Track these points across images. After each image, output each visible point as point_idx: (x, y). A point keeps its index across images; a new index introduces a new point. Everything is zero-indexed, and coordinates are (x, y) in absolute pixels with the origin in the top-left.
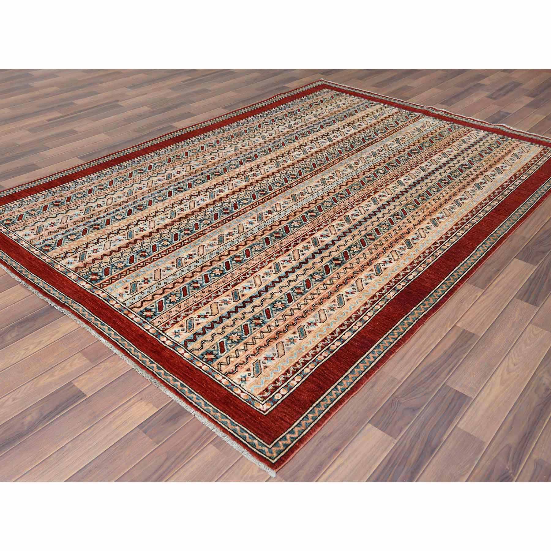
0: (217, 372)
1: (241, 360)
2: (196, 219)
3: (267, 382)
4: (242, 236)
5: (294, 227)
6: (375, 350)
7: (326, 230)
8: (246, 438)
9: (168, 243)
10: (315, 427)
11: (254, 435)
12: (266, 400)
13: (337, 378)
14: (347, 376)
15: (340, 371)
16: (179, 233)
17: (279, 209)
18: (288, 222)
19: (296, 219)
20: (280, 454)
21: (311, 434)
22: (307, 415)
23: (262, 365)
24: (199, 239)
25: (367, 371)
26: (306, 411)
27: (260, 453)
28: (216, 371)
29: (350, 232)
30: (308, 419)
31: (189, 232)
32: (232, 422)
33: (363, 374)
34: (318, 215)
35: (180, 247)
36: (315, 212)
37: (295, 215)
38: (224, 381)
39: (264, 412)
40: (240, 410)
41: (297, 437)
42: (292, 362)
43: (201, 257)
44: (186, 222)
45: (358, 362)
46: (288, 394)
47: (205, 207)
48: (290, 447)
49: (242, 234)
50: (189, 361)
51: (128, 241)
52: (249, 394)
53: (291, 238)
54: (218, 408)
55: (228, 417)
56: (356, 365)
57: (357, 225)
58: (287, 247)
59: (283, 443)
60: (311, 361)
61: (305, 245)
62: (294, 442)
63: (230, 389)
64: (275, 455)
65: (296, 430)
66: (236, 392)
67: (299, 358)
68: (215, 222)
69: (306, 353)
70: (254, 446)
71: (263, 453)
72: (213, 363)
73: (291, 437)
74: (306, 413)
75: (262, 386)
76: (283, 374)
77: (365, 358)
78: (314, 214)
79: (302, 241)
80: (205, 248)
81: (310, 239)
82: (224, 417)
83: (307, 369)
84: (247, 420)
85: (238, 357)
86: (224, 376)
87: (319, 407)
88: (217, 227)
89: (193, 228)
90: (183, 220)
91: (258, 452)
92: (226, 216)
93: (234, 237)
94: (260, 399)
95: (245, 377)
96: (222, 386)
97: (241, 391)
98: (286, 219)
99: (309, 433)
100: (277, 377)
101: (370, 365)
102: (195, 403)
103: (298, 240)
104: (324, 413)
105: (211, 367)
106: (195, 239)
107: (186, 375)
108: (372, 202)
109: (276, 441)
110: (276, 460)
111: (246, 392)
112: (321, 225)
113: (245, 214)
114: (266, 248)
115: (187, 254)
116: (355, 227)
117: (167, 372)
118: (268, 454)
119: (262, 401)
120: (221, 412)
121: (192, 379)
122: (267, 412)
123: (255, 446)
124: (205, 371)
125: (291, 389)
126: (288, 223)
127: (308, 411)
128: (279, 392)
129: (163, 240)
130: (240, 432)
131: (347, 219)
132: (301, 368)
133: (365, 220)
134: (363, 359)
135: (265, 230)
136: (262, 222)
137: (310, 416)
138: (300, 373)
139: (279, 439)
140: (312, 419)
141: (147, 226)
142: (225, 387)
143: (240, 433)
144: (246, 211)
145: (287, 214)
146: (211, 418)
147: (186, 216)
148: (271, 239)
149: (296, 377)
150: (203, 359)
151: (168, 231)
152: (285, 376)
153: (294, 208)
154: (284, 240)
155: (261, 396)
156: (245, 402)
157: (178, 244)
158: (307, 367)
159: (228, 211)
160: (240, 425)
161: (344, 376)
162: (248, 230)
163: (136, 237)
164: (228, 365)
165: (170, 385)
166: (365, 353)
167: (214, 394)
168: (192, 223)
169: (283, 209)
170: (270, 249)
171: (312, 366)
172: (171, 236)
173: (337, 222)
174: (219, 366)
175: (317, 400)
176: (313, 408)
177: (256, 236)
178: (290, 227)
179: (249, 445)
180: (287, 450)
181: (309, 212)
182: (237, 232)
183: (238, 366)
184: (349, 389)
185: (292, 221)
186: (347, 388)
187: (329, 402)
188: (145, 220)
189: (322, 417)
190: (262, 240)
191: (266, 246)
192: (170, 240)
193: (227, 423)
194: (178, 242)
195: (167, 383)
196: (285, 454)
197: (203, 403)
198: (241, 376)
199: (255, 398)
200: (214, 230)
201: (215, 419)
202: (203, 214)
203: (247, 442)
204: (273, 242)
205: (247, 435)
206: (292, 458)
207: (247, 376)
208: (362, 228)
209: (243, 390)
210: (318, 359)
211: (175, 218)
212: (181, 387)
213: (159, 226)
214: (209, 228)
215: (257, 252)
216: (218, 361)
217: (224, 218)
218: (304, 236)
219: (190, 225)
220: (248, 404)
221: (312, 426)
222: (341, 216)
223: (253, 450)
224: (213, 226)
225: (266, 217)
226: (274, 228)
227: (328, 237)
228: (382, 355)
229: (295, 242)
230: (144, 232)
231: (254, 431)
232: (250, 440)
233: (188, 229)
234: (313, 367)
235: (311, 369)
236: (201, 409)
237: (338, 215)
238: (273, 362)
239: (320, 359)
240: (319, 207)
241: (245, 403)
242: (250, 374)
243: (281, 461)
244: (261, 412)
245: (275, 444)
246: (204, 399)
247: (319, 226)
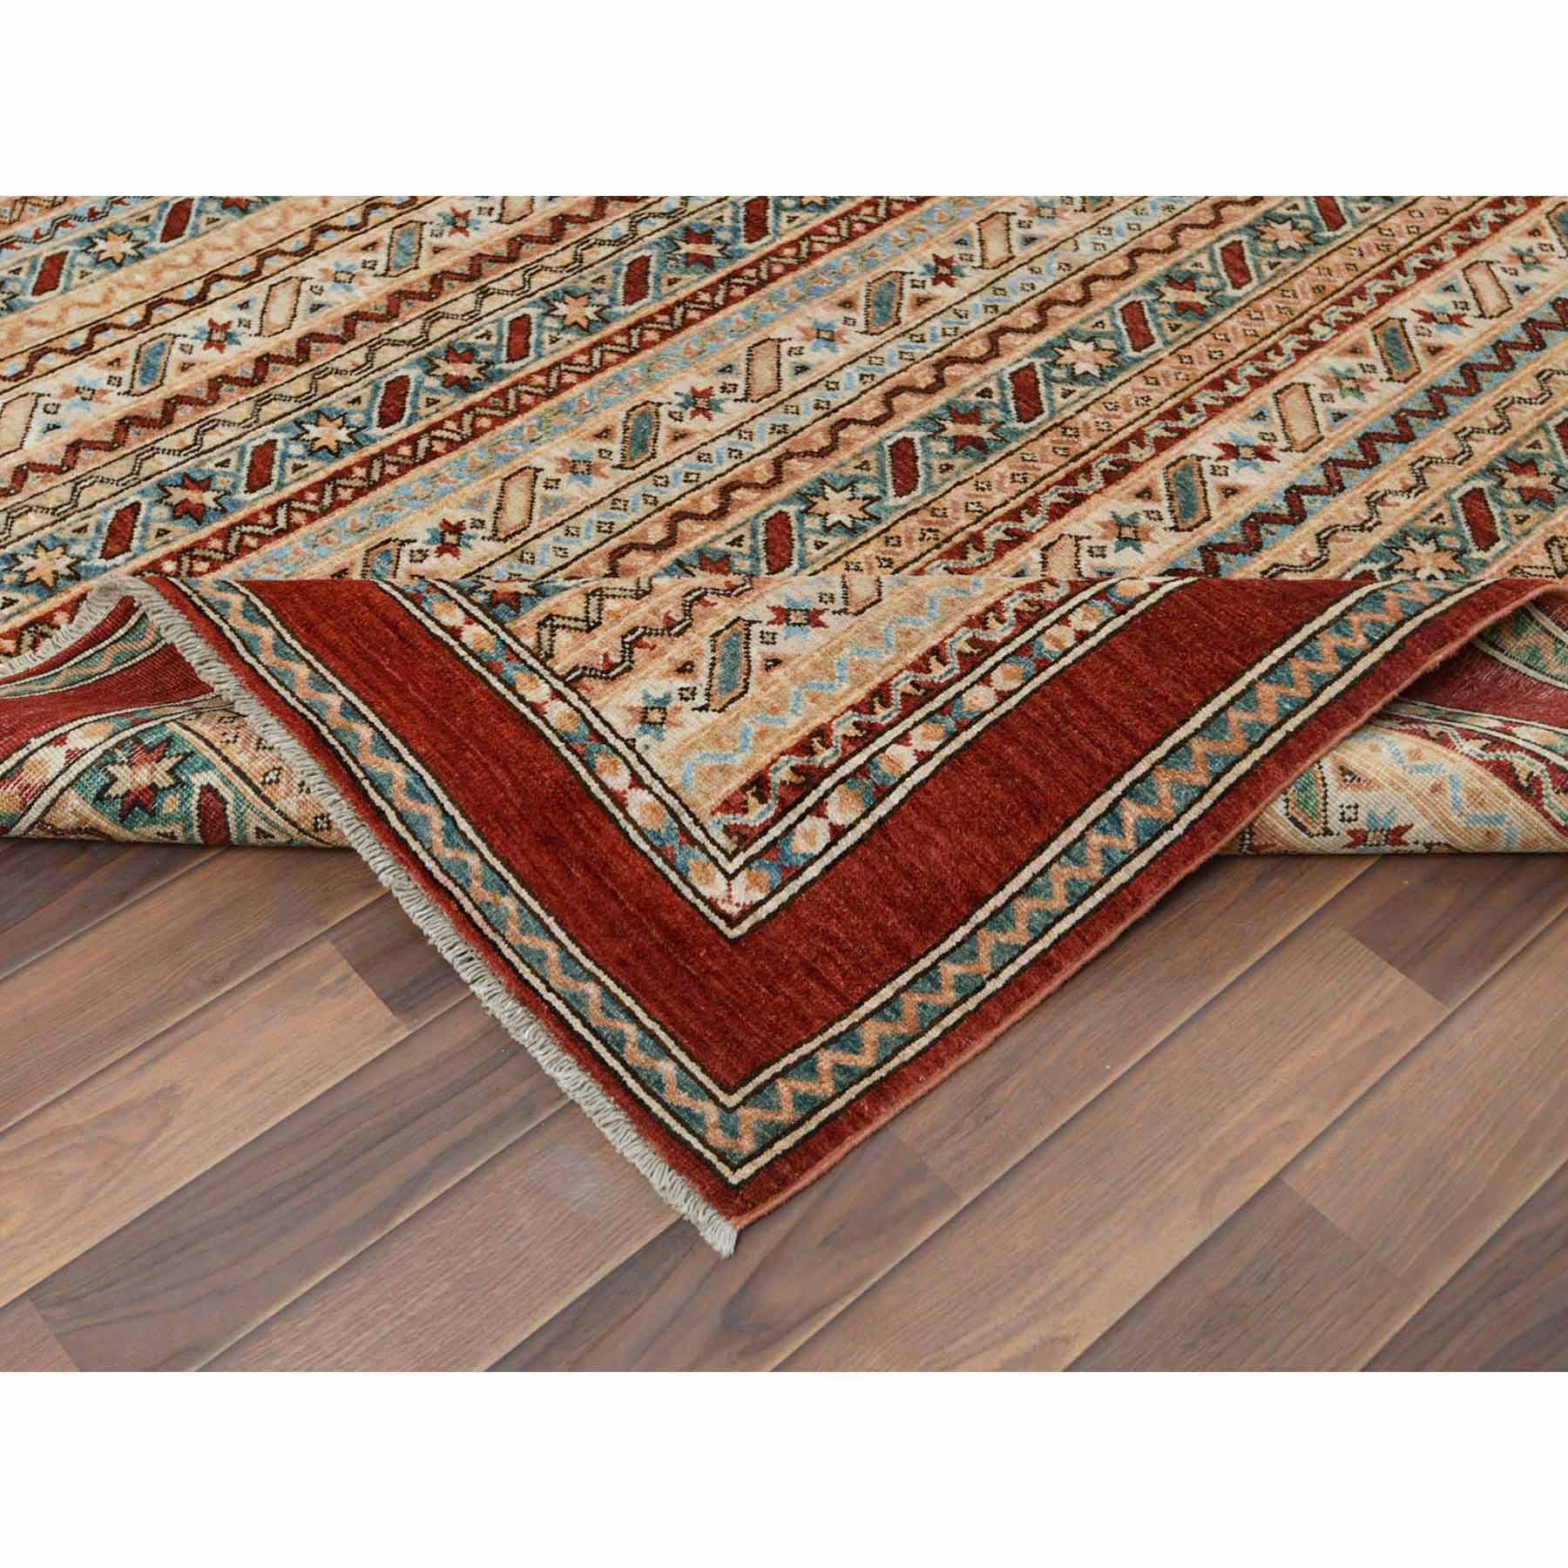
0: (531, 661)
1: (655, 611)
2: (523, 292)
3: (769, 741)
4: (767, 421)
5: (1074, 378)
6: (1354, 618)
7: (1260, 416)
8: (622, 1043)
9: (342, 435)
10: (965, 1031)
11: (662, 1035)
12: (753, 850)
13: (1128, 748)
14: (1183, 743)
15: (1149, 712)
16: (414, 374)
17: (996, 250)
18: (1040, 340)
19: (1087, 327)
20: (770, 1145)
21: (940, 1063)
22: (934, 966)
23: (757, 651)
24: (517, 422)
25: (1290, 726)
26: (935, 947)
27: (677, 1128)
28: (525, 655)
29: (1405, 436)
30: (938, 986)
31: (469, 370)
32: (571, 956)
33: (1269, 744)
34: (1220, 307)
35: (404, 469)
36: (1203, 282)
37: (1086, 299)
38: (557, 712)
39: (732, 922)
40: (615, 896)
41: (871, 1071)
42: (911, 646)
43: (510, 545)
44: (468, 303)
45: (1250, 676)
46: (865, 826)
47: (585, 213)
48: (825, 1113)
49: (767, 403)
50: (406, 596)
51: (127, 405)
52: (669, 799)
53: (1047, 460)
54: (511, 869)
55: (555, 929)
56: (1239, 686)
57: (1449, 390)
58: (1015, 515)
59: (794, 1092)
60: (1010, 649)
61: (1126, 509)
62: (851, 1094)
63: (580, 757)
64: (747, 1144)
65: (871, 1032)
66: (604, 777)
67: (949, 628)
68: (627, 313)
69: (990, 601)
70: (654, 1086)
71: (691, 1132)
72: (517, 616)
73: (838, 1068)
74: (934, 955)
75: (739, 760)
76: (853, 708)
77: (1291, 654)
78: (1199, 298)
79: (1110, 478)
80: (539, 488)
81: (1153, 473)
82: (534, 925)
83: (980, 690)
84: (640, 953)
85: (646, 593)
86: (559, 685)
87: (1002, 929)
88: (635, 352)
89: (498, 347)
90: (452, 290)
91: (668, 1119)
92: (693, 282)
93: (719, 422)
94: (722, 840)
95: (661, 705)
96: (542, 735)
97: (634, 774)
98: (1030, 319)
99: (929, 1060)
100: (822, 718)
101: (1315, 696)
102: (400, 816)
103: (1087, 469)
104: (1023, 960)
105: (503, 635)
106: (497, 421)
107: (376, 664)
108: (1551, 237)
109: (766, 1075)
110: (748, 1171)
111: (658, 788)
112: (1231, 375)
113: (804, 271)
114: (889, 511)
115: (435, 523)
116: (1437, 404)
117: (288, 637)
118: (717, 1137)
119: (730, 858)
120: (524, 894)
121: (400, 690)
122: (746, 925)
123: (662, 1088)
124: (471, 653)
125: (883, 792)
126: (1039, 352)
127: (945, 947)
128: (818, 810)
129: (319, 412)
130: (598, 1013)
131: (1393, 340)
132: (950, 683)
133: (1504, 355)
134: (1284, 659)
135: (898, 390)
136: (890, 334)
137: (950, 970)
138: (940, 710)
139: (777, 1068)
140: (957, 988)
141: (252, 315)
142: (557, 742)
143: (596, 1017)
144: (813, 255)
145: (1040, 286)
146: (468, 916)
147: (476, 267)
148: (927, 451)
149: (920, 730)
150: (472, 590)
151: (359, 356)
152: (865, 718)
153: (1086, 252)
154: (1003, 468)
155: (730, 819)
156: (645, 847)
157: (393, 449)
158: (985, 679)
159: (711, 250)
160: (604, 978)
161: (1169, 743)
162: (804, 380)
163: (176, 383)
164: (589, 629)
165: (292, 701)
166: (1297, 629)
167: (498, 772)
168: (500, 310)
169: (1020, 253)
170: (913, 522)
171: (1009, 676)
172: (365, 393)
173: (1328, 360)
174: (545, 633)
175: (1001, 887)
176: (973, 932)
177: (844, 423)
178: (1050, 380)
179: (631, 1083)
180: (812, 1125)
181: (1171, 281)
182: (740, 393)
183: (634, 643)
184: (1178, 829)
185: (1064, 342)
186: (1169, 827)
187: (1059, 903)
188: (250, 279)
189: (1007, 984)
190: (870, 457)
191: (892, 500)
192: (356, 419)
193: (542, 957)
194: (398, 432)
195: (282, 691)
196: (797, 1144)
197: (437, 822)
198: (646, 697)
199: (697, 833)
200: (610, 372)
201: (487, 931)
202: (566, 257)
203: (623, 1063)
204: (937, 477)
205: (630, 1029)
206: (830, 1170)
207: (675, 701)
208: (1476, 411)
209: (641, 769)
210: (1047, 645)
211: (412, 276)
212: (341, 720)
213: (319, 322)
214: (588, 351)
215: (832, 541)
216: (545, 606)
217: (682, 294)
218: (1122, 446)
219: (487, 324)
220: (659, 862)
221: (949, 1021)
222: (1357, 318)
223: (648, 1109)
224: (609, 340)
225: (921, 302)
226: (956, 379)
227: (1266, 466)
228: (1388, 645)
229: (1064, 482)
230: (231, 351)
231: (668, 1013)
232: (637, 1057)
233: (470, 354)
234: (1015, 685)
235: (1003, 696)
236: (423, 856)
237: (1336, 314)
238: (814, 636)
239: (1057, 642)
240: (1233, 255)
241: (643, 853)
242: (687, 694)
243: (772, 1180)
244: (716, 919)
245: (758, 1090)
246: (443, 798)
247: (1218, 385)
